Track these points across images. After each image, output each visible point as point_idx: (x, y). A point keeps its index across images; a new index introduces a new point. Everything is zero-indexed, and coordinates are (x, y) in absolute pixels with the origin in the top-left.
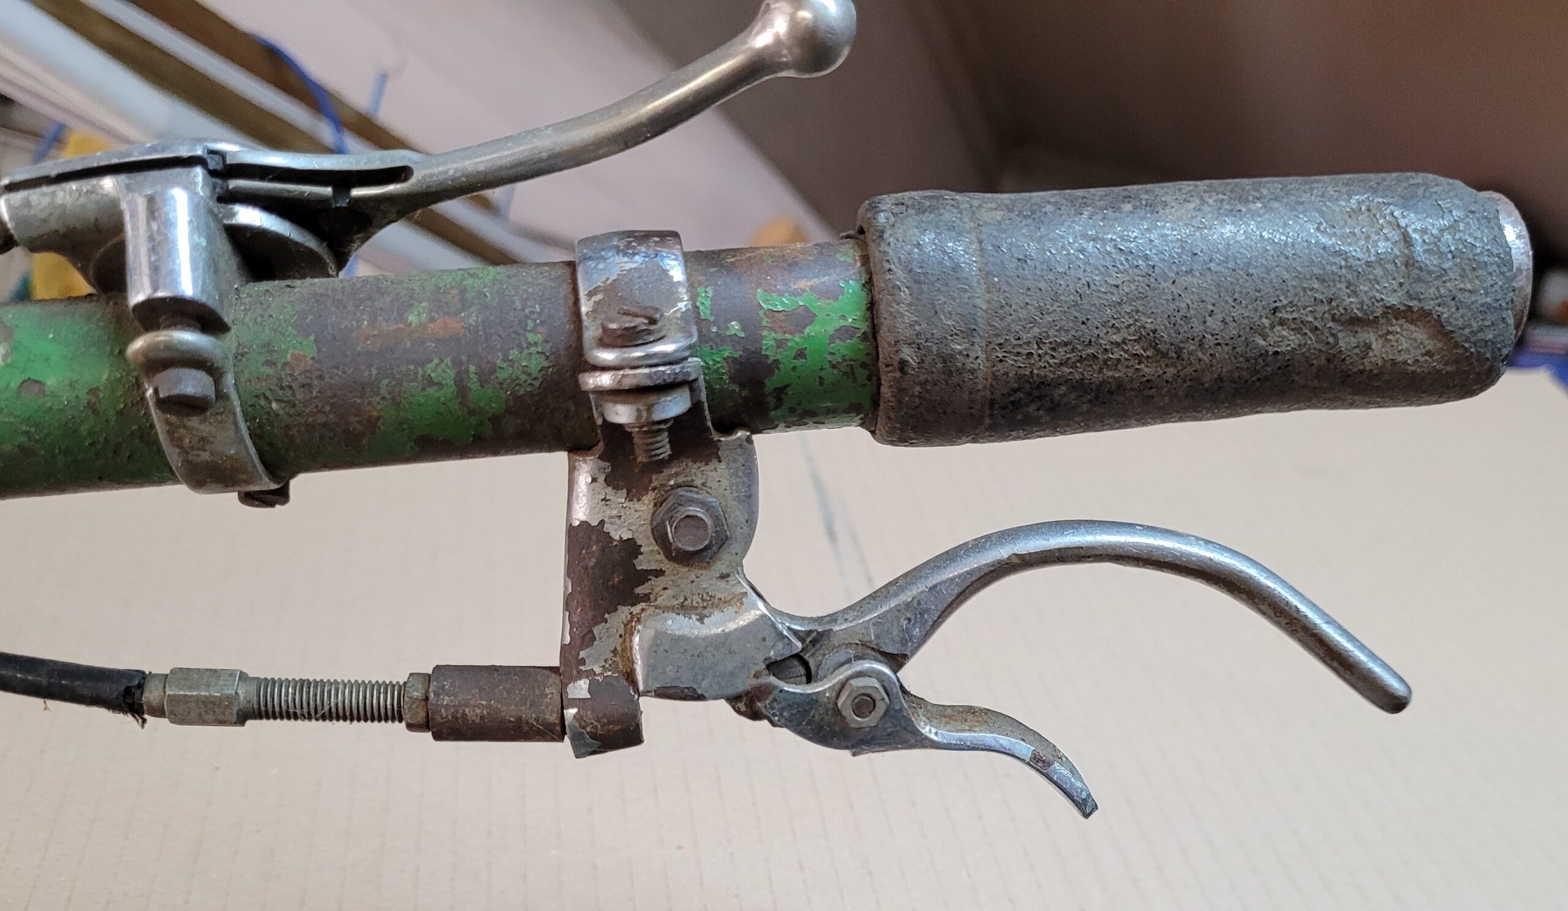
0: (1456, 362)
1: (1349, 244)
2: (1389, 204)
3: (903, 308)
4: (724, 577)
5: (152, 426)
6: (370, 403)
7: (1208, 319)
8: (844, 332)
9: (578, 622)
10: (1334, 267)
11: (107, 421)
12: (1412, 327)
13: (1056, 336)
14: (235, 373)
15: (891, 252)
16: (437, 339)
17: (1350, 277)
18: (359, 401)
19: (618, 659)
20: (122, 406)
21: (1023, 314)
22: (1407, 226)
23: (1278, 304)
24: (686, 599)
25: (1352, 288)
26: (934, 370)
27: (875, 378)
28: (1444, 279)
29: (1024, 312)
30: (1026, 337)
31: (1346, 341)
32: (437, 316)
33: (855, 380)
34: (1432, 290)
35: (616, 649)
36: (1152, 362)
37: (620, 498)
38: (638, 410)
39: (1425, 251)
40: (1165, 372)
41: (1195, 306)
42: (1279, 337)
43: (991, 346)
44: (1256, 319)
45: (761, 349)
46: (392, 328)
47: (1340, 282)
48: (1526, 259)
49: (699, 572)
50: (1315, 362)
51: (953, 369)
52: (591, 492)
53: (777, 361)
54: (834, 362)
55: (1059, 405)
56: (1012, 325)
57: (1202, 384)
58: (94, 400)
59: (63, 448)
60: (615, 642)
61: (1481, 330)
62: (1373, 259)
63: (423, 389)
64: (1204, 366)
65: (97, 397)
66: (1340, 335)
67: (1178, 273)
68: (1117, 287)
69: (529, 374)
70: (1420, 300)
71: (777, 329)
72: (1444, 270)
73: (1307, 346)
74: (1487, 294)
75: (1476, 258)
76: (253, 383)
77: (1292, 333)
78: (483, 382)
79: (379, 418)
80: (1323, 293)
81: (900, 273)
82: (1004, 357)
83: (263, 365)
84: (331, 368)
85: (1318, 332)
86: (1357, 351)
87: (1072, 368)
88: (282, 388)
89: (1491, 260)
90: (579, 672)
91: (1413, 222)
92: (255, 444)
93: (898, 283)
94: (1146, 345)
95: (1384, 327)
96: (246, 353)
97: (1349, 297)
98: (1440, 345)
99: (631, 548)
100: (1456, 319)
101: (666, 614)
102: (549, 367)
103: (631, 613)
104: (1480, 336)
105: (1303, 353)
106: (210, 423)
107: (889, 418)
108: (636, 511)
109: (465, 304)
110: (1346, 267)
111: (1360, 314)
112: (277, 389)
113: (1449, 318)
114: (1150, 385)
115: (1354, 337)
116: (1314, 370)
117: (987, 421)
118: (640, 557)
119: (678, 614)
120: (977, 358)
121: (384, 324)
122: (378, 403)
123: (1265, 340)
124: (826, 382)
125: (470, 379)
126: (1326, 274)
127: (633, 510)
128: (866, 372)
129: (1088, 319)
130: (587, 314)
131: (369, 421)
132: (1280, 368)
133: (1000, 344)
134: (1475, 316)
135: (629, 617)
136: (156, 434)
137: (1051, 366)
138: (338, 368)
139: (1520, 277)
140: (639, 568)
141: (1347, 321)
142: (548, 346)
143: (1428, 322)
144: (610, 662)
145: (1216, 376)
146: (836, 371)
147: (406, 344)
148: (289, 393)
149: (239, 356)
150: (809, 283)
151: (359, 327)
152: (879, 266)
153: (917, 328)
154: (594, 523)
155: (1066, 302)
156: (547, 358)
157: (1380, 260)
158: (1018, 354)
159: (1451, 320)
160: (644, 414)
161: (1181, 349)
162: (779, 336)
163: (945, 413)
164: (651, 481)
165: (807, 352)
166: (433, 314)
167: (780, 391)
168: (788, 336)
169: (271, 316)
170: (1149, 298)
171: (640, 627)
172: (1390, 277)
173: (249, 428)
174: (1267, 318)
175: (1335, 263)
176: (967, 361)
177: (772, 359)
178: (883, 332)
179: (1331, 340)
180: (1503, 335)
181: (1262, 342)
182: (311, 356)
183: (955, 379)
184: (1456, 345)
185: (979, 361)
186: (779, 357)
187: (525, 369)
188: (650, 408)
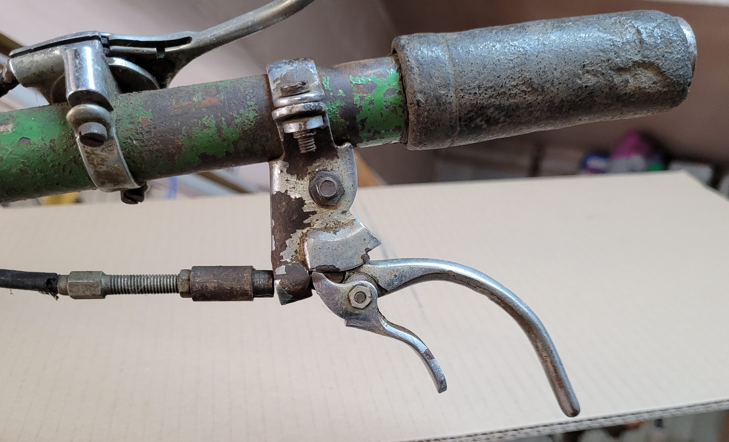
0: (667, 86)
1: (614, 36)
2: (629, 19)
3: (416, 76)
4: (344, 212)
5: (80, 156)
6: (178, 138)
7: (555, 72)
8: (390, 91)
9: (278, 239)
10: (608, 45)
11: (59, 154)
12: (646, 71)
13: (487, 84)
14: (116, 128)
15: (408, 53)
16: (207, 107)
17: (615, 49)
18: (172, 137)
19: (298, 255)
20: (66, 147)
21: (470, 75)
22: (638, 27)
23: (585, 63)
24: (327, 224)
25: (617, 54)
26: (433, 104)
27: (405, 112)
28: (658, 48)
29: (471, 74)
30: (473, 85)
31: (617, 79)
32: (206, 97)
33: (397, 114)
34: (653, 53)
35: (296, 250)
36: (531, 94)
37: (293, 179)
38: (300, 125)
39: (648, 36)
40: (537, 99)
41: (548, 66)
42: (587, 78)
43: (457, 91)
44: (575, 71)
45: (353, 101)
46: (186, 104)
47: (611, 52)
48: (693, 39)
49: (332, 211)
50: (604, 90)
51: (441, 103)
52: (281, 177)
53: (361, 107)
54: (387, 106)
55: (491, 118)
56: (466, 80)
57: (554, 104)
58: (52, 145)
59: (40, 169)
60: (296, 247)
61: (677, 70)
62: (625, 41)
63: (202, 130)
64: (554, 94)
65: (54, 143)
66: (614, 76)
67: (538, 52)
68: (512, 60)
69: (249, 120)
70: (648, 58)
71: (360, 92)
72: (657, 43)
73: (600, 82)
74: (678, 54)
75: (671, 38)
76: (124, 132)
77: (592, 77)
78: (228, 125)
79: (182, 145)
80: (604, 57)
81: (413, 62)
82: (464, 95)
83: (128, 124)
84: (160, 123)
85: (604, 76)
86: (622, 83)
87: (495, 98)
88: (138, 134)
89: (678, 39)
90: (280, 262)
91: (640, 26)
92: (127, 162)
93: (413, 66)
94: (527, 86)
95: (633, 72)
96: (121, 119)
97: (616, 58)
98: (660, 79)
99: (301, 202)
100: (666, 66)
101: (318, 232)
102: (258, 116)
103: (302, 233)
104: (677, 73)
105: (599, 86)
106: (106, 151)
107: (414, 130)
108: (302, 184)
109: (218, 91)
110: (613, 45)
111: (622, 66)
112: (135, 134)
113: (662, 65)
114: (531, 105)
115: (621, 77)
116: (604, 94)
117: (459, 129)
118: (305, 206)
119: (324, 231)
120: (452, 97)
121: (182, 102)
122: (181, 138)
123: (581, 80)
124: (384, 116)
125: (223, 124)
126: (605, 49)
127: (300, 184)
128: (401, 110)
129: (500, 75)
130: (274, 90)
131: (178, 147)
132: (589, 94)
133: (462, 89)
134: (674, 63)
135: (302, 234)
136: (82, 159)
137: (485, 98)
138: (162, 123)
139: (691, 47)
140: (305, 211)
141: (616, 70)
142: (257, 107)
143: (653, 68)
144: (294, 257)
145: (560, 99)
146: (388, 110)
147: (193, 110)
148: (141, 136)
149: (118, 120)
150: (373, 72)
151: (171, 105)
152: (403, 60)
153: (423, 85)
154: (283, 192)
155: (489, 68)
156: (257, 112)
157: (628, 42)
158: (470, 93)
159: (663, 66)
160: (303, 126)
161: (544, 86)
162: (361, 95)
163: (439, 125)
164: (307, 170)
165: (374, 101)
166: (204, 97)
167: (363, 121)
168: (365, 95)
169: (131, 103)
170: (526, 64)
171: (307, 238)
172: (634, 49)
173: (123, 154)
174: (580, 70)
175: (608, 44)
176: (447, 98)
177: (358, 106)
178: (408, 89)
179: (610, 79)
180: (687, 72)
181: (579, 82)
182: (150, 118)
183: (442, 107)
184: (667, 78)
185: (453, 98)
186: (362, 104)
187: (247, 117)
188: (305, 124)
